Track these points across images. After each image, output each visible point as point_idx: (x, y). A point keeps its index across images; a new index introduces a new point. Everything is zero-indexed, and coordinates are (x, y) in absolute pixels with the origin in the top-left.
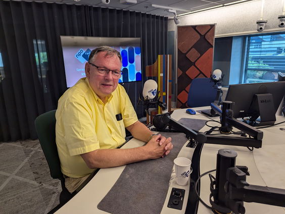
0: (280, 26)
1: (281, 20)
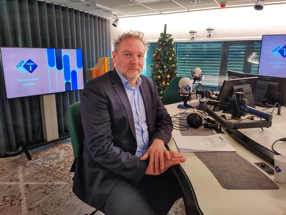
0: (208, 37)
1: (209, 32)
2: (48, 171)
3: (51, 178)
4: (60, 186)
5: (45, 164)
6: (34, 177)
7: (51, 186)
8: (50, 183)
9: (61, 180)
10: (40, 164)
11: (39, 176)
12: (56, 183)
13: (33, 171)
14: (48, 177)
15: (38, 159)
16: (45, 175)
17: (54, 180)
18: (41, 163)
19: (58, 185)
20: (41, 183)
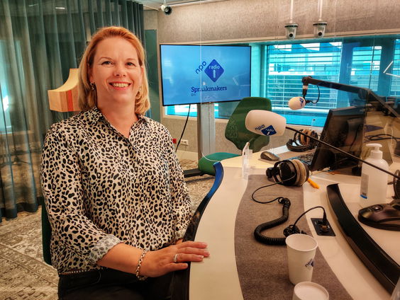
2: (32, 266)
3: (33, 278)
4: (45, 295)
5: (30, 251)
6: (5, 276)
7: (30, 295)
8: (28, 290)
9: (50, 283)
10: (22, 251)
11: (13, 274)
12: (39, 289)
13: (7, 264)
14: (29, 277)
15: (22, 242)
16: (24, 272)
17: (36, 284)
18: (24, 249)
19: (41, 293)
20: (12, 290)
